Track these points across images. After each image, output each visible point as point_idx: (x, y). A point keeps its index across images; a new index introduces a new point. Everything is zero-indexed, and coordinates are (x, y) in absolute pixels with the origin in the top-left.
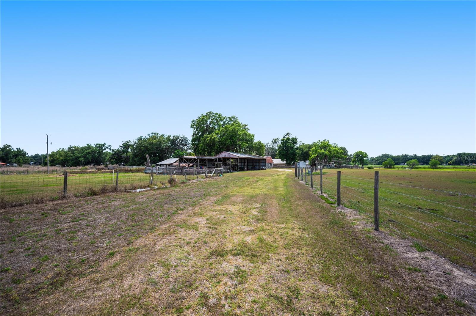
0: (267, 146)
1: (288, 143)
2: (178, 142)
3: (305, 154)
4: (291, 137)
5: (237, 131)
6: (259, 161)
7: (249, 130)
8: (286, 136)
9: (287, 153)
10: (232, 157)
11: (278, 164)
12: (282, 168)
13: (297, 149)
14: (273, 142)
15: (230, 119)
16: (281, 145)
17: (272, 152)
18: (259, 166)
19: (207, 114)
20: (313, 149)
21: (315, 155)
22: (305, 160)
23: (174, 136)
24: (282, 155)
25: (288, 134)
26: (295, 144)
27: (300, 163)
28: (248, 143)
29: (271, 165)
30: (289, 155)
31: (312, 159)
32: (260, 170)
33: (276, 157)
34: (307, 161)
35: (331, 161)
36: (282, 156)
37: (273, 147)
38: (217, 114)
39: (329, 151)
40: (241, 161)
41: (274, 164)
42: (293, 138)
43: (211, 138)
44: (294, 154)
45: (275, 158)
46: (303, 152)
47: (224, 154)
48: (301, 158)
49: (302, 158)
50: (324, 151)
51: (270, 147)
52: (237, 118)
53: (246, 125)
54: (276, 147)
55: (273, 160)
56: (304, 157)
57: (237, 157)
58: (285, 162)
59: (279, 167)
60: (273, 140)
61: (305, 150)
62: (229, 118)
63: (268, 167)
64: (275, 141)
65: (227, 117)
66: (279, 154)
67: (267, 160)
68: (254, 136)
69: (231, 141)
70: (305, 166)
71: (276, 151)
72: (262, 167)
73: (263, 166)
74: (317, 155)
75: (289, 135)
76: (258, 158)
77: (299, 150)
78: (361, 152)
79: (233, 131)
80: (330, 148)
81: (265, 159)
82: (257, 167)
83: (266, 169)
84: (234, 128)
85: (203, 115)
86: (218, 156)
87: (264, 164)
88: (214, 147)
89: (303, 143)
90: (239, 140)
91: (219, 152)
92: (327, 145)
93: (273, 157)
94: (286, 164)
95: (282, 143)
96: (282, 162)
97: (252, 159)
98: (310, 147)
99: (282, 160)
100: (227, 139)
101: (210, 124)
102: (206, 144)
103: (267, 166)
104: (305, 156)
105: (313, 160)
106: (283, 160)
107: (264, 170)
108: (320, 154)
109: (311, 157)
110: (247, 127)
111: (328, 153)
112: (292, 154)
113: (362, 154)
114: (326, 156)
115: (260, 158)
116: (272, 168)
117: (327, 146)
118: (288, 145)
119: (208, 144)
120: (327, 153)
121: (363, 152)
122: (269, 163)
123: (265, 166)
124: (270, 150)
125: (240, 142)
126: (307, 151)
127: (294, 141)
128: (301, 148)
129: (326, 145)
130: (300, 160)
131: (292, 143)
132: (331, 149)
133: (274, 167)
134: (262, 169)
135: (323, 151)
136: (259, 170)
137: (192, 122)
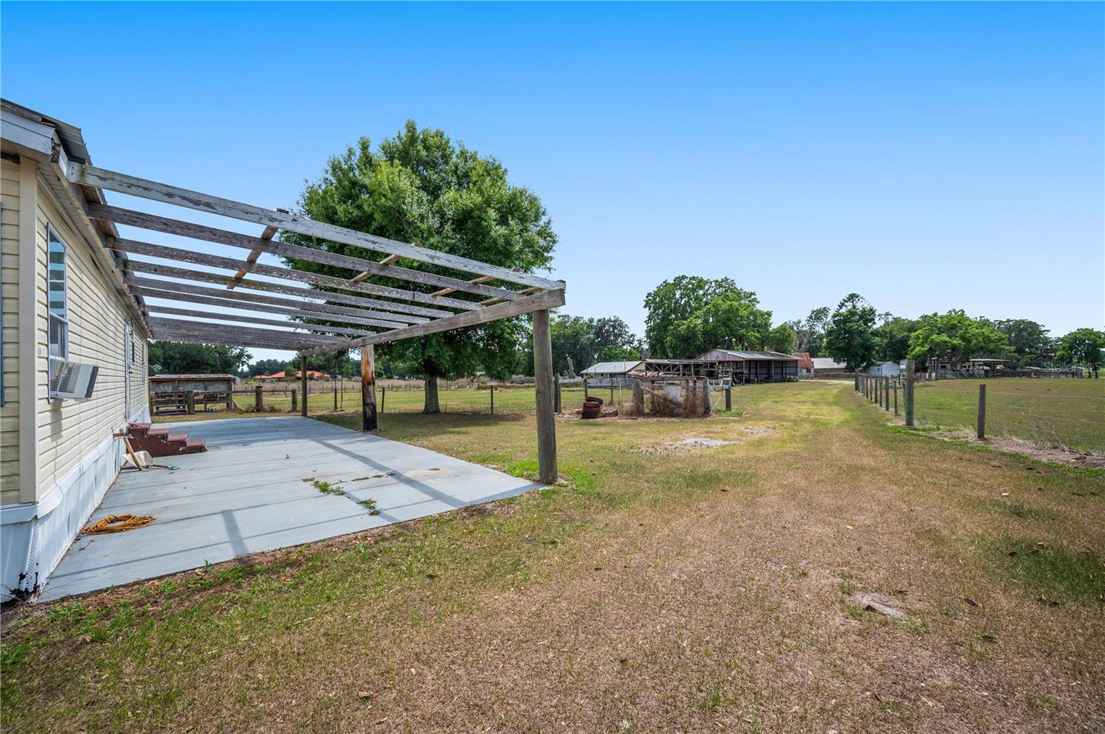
0: (795, 328)
1: (851, 322)
2: (607, 331)
3: (899, 345)
4: (860, 306)
5: (738, 310)
6: (782, 364)
7: (758, 302)
8: (846, 301)
9: (849, 345)
10: (731, 359)
11: (824, 370)
12: (835, 377)
13: (875, 334)
14: (811, 317)
15: (719, 284)
16: (833, 327)
17: (809, 342)
18: (782, 374)
19: (674, 280)
20: (917, 333)
21: (923, 347)
22: (897, 358)
23: (599, 321)
24: (838, 349)
25: (853, 297)
26: (870, 324)
27: (884, 366)
28: (759, 332)
29: (809, 371)
30: (853, 350)
31: (914, 355)
32: (784, 381)
33: (819, 354)
34: (902, 362)
35: (968, 361)
36: (836, 351)
37: (811, 329)
38: (693, 278)
39: (963, 338)
40: (750, 365)
41: (815, 370)
42: (864, 311)
43: (688, 327)
44: (868, 347)
45: (818, 357)
46: (893, 341)
47: (715, 355)
48: (887, 353)
49: (891, 353)
50: (948, 337)
51: (804, 329)
52: (732, 281)
53: (752, 294)
54: (820, 329)
55: (812, 360)
56: (894, 351)
57: (742, 360)
58: (843, 365)
59: (828, 377)
60: (813, 312)
61: (900, 336)
62: (716, 281)
63: (802, 377)
64: (818, 315)
65: (712, 280)
66: (827, 348)
67: (799, 362)
68: (770, 316)
69: (726, 330)
70: (896, 373)
71: (820, 337)
72: (788, 377)
73: (790, 374)
74: (930, 348)
75: (857, 299)
76: (782, 358)
77: (881, 336)
78: (1088, 333)
79: (729, 310)
80: (966, 329)
81: (796, 361)
82: (779, 377)
83: (797, 381)
84: (731, 305)
85: (668, 282)
86: (703, 359)
87: (793, 370)
88: (693, 341)
89: (895, 317)
90: (742, 326)
91: (703, 350)
92: (959, 322)
93: (814, 352)
94: (846, 368)
95: (834, 322)
96: (835, 366)
97: (769, 362)
98: (912, 327)
99: (834, 361)
100: (719, 326)
101: (681, 298)
102: (679, 337)
103: (799, 374)
104: (896, 348)
105: (919, 359)
106: (838, 361)
107: (793, 381)
108: (938, 344)
109: (914, 353)
110: (753, 297)
111: (960, 342)
112: (862, 347)
113: (1093, 337)
114: (954, 348)
115: (785, 358)
116: (812, 378)
117: (959, 325)
118: (851, 327)
119: (683, 336)
120: (956, 341)
121: (1099, 332)
122: (804, 368)
123: (796, 374)
124: (805, 337)
125: (743, 331)
126: (903, 337)
127: (868, 316)
128: (885, 332)
129: (956, 322)
130: (884, 359)
131: (862, 321)
132: (969, 333)
133: (815, 377)
134: (790, 380)
135: (944, 337)
136: (782, 382)
137: (647, 297)
